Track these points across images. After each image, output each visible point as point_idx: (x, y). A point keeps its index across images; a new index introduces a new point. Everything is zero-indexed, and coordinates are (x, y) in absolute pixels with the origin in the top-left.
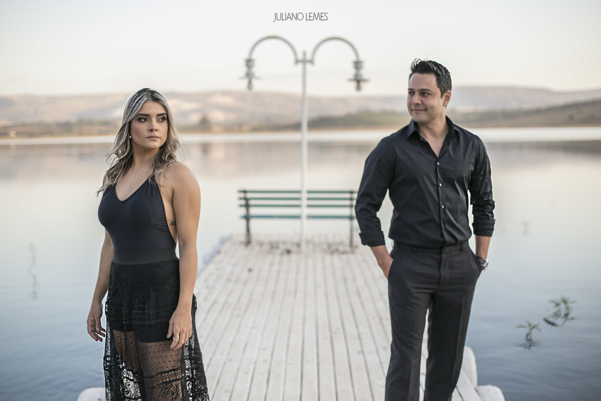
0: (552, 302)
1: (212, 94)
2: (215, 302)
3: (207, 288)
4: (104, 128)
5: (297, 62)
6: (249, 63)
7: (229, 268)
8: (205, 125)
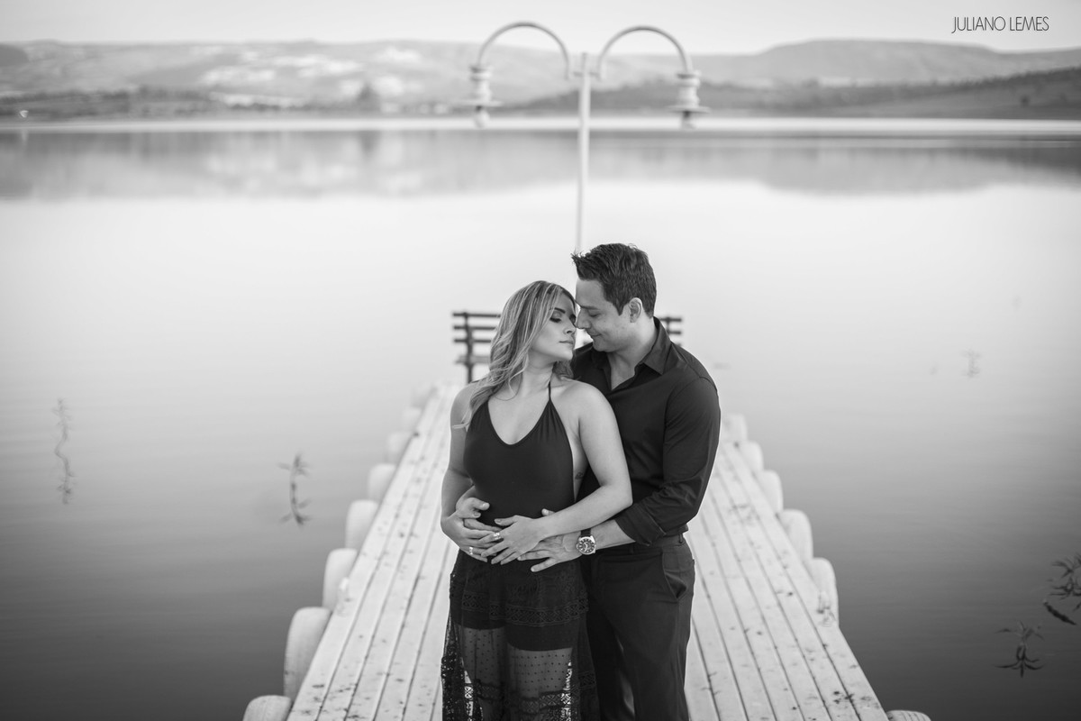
4: (187, 105)
8: (367, 101)
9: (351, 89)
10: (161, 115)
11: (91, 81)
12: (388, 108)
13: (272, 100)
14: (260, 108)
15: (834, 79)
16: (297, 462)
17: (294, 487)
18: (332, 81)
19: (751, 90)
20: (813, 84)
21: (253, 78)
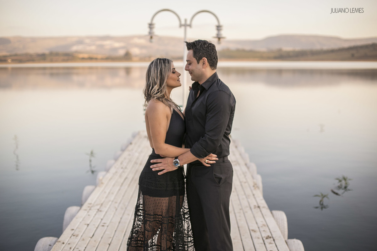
0: (337, 179)
1: (132, 37)
2: (126, 178)
3: (122, 168)
4: (66, 58)
5: (181, 25)
6: (151, 26)
7: (137, 154)
8: (127, 57)
9: (122, 52)
10: (57, 61)
11: (33, 50)
12: (135, 59)
13: (95, 56)
14: (91, 59)
15: (287, 48)
16: (92, 153)
17: (90, 161)
18: (115, 49)
19: (259, 52)
20: (280, 50)
21: (89, 48)
